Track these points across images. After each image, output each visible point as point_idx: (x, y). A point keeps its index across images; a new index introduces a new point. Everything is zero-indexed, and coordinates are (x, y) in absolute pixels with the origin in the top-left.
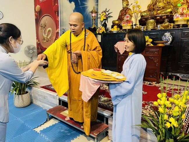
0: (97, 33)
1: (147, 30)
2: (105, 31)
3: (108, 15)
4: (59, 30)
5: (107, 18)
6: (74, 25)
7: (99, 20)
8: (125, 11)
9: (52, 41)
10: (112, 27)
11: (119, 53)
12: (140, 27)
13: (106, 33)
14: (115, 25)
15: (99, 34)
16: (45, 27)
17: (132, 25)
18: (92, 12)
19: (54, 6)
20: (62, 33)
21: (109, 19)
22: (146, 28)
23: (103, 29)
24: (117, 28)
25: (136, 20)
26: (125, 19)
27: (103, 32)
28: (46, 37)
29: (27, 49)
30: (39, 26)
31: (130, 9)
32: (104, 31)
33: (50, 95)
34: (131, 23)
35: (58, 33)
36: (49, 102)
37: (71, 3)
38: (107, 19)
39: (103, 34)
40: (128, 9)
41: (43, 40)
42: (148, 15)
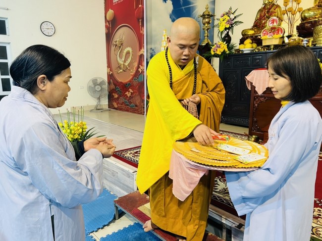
0: (213, 53)
1: (315, 45)
2: (227, 50)
3: (234, 19)
4: (144, 51)
5: (231, 25)
7: (216, 30)
9: (131, 71)
10: (242, 42)
11: (256, 92)
12: (300, 39)
13: (229, 53)
14: (247, 38)
15: (216, 56)
16: (121, 46)
17: (283, 37)
18: (203, 16)
19: (136, 9)
20: (149, 55)
21: (235, 28)
22: (313, 42)
23: (224, 47)
24: (252, 43)
25: (291, 25)
26: (269, 25)
27: (224, 52)
28: (122, 63)
29: (91, 84)
30: (112, 45)
32: (224, 51)
33: (123, 170)
34: (282, 32)
35: (142, 56)
36: (121, 183)
37: (166, 2)
38: (231, 28)
39: (223, 56)
40: (275, 7)
41: (117, 68)
42: (317, 15)
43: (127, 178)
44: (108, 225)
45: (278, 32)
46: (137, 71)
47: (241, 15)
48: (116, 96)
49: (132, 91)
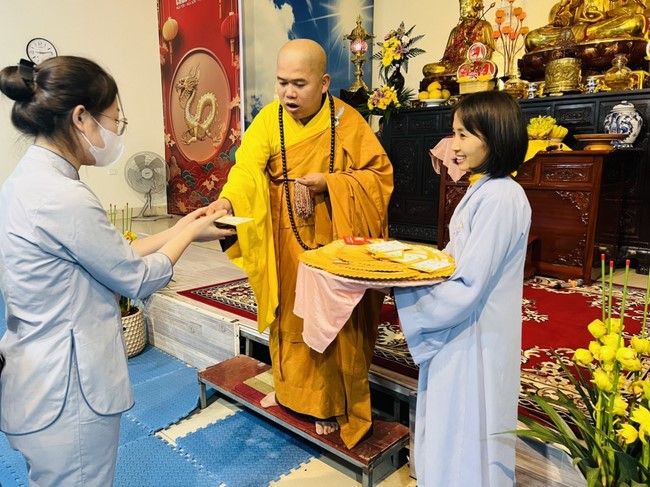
0: (371, 107)
1: (548, 95)
2: (396, 101)
3: (408, 45)
4: (240, 101)
5: (404, 55)
6: (295, 82)
7: (376, 63)
8: (468, 31)
10: (424, 86)
11: (449, 178)
12: (523, 84)
13: (400, 108)
14: (432, 80)
15: (377, 111)
16: (192, 90)
17: (495, 80)
18: (352, 38)
19: (223, 19)
20: (250, 110)
21: (411, 61)
22: (545, 89)
23: (392, 95)
24: (441, 90)
25: (509, 59)
26: (470, 57)
27: (391, 105)
28: (196, 124)
29: (133, 165)
30: (175, 89)
31: (486, 23)
32: (392, 102)
33: (211, 320)
34: (492, 71)
35: (235, 111)
36: (207, 344)
37: (280, 8)
38: (403, 60)
39: (389, 113)
40: (480, 24)
41: (185, 134)
42: (552, 41)
43: (221, 334)
44: (187, 417)
45: (486, 71)
46: (227, 140)
47: (421, 37)
48: (184, 189)
49: (217, 180)
